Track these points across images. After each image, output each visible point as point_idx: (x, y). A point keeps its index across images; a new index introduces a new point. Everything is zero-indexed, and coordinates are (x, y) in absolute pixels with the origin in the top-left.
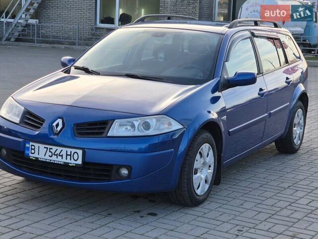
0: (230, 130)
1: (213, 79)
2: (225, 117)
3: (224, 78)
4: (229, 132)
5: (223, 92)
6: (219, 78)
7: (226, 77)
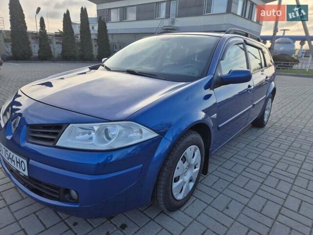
0: (220, 126)
1: (206, 76)
2: (216, 114)
3: (218, 76)
4: (218, 127)
5: (215, 89)
6: (213, 76)
7: (219, 75)
